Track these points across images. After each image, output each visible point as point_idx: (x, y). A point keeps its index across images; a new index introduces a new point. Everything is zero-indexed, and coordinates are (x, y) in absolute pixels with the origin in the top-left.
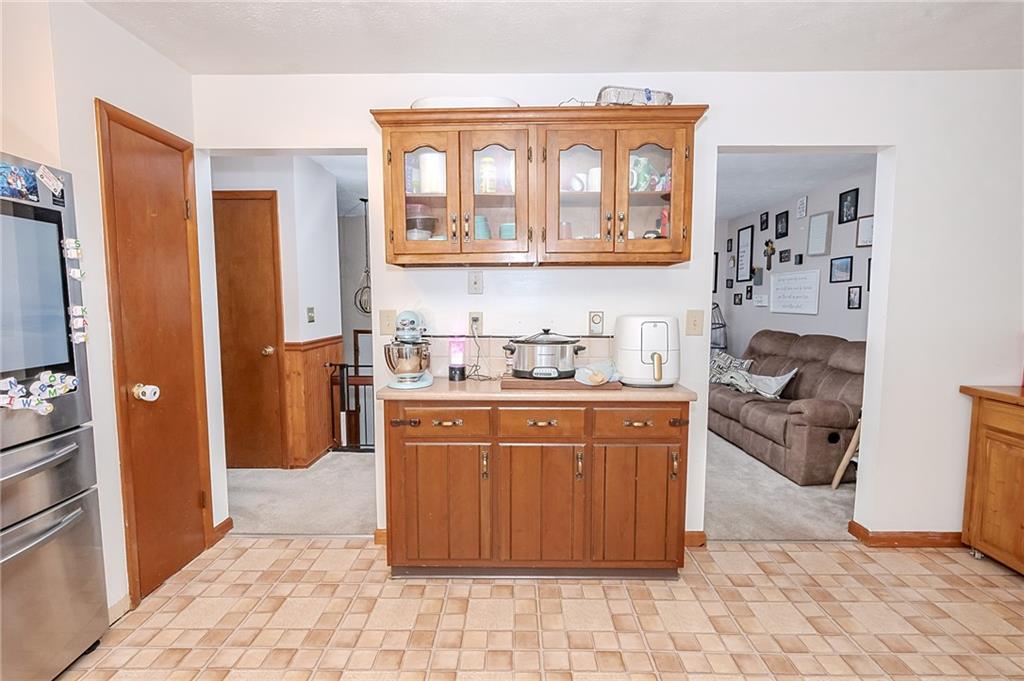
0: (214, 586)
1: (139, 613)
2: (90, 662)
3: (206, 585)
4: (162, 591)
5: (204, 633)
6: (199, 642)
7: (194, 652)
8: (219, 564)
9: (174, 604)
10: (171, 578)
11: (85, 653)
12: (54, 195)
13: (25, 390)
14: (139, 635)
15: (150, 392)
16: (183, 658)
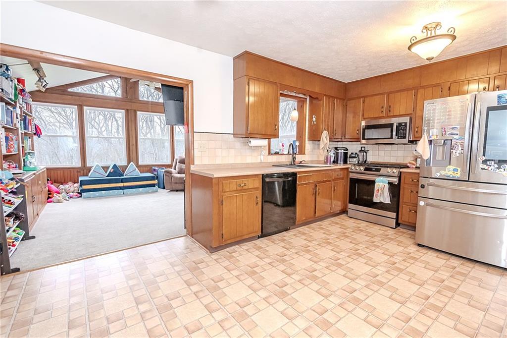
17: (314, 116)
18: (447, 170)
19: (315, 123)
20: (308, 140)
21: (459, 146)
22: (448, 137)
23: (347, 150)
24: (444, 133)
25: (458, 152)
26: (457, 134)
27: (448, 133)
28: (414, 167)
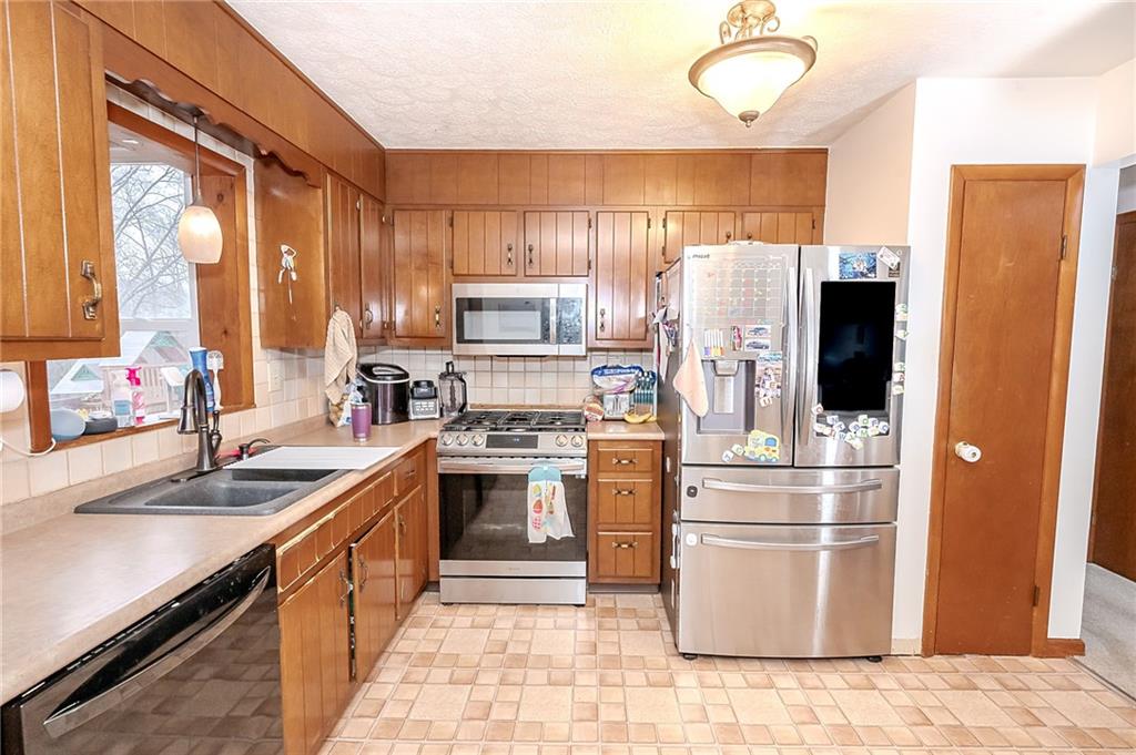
0: (1005, 694)
1: (926, 664)
2: (867, 667)
3: (998, 687)
4: (957, 661)
5: (953, 722)
6: (944, 726)
7: (933, 728)
8: (1032, 680)
9: (955, 679)
10: (974, 656)
11: (867, 658)
12: (890, 269)
13: (843, 427)
14: (910, 679)
15: (969, 453)
16: (921, 725)
17: (284, 248)
18: (750, 442)
19: (294, 276)
20: (264, 346)
21: (773, 377)
22: (748, 353)
23: (406, 375)
24: (737, 341)
25: (770, 393)
26: (767, 347)
27: (747, 342)
28: (600, 418)
